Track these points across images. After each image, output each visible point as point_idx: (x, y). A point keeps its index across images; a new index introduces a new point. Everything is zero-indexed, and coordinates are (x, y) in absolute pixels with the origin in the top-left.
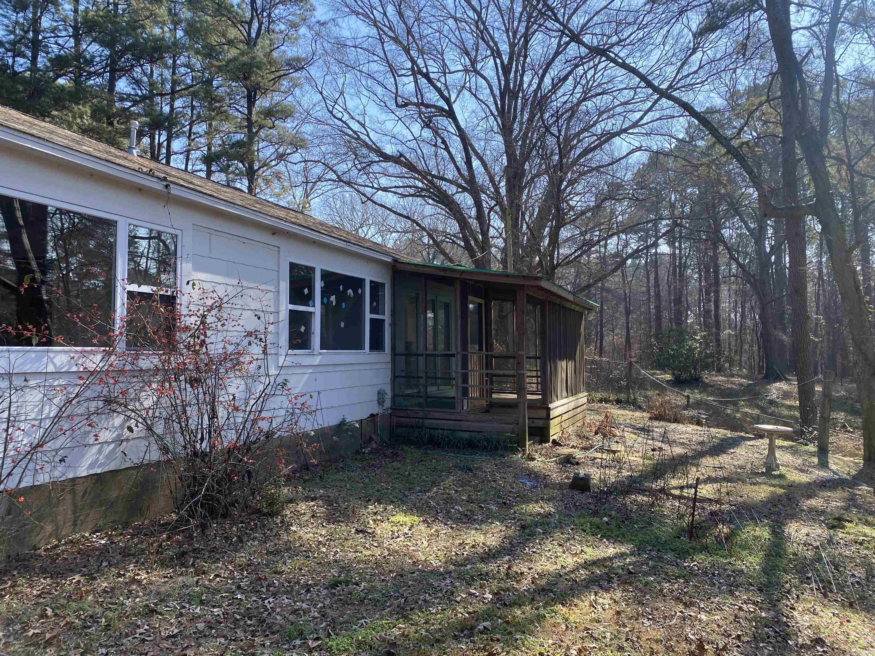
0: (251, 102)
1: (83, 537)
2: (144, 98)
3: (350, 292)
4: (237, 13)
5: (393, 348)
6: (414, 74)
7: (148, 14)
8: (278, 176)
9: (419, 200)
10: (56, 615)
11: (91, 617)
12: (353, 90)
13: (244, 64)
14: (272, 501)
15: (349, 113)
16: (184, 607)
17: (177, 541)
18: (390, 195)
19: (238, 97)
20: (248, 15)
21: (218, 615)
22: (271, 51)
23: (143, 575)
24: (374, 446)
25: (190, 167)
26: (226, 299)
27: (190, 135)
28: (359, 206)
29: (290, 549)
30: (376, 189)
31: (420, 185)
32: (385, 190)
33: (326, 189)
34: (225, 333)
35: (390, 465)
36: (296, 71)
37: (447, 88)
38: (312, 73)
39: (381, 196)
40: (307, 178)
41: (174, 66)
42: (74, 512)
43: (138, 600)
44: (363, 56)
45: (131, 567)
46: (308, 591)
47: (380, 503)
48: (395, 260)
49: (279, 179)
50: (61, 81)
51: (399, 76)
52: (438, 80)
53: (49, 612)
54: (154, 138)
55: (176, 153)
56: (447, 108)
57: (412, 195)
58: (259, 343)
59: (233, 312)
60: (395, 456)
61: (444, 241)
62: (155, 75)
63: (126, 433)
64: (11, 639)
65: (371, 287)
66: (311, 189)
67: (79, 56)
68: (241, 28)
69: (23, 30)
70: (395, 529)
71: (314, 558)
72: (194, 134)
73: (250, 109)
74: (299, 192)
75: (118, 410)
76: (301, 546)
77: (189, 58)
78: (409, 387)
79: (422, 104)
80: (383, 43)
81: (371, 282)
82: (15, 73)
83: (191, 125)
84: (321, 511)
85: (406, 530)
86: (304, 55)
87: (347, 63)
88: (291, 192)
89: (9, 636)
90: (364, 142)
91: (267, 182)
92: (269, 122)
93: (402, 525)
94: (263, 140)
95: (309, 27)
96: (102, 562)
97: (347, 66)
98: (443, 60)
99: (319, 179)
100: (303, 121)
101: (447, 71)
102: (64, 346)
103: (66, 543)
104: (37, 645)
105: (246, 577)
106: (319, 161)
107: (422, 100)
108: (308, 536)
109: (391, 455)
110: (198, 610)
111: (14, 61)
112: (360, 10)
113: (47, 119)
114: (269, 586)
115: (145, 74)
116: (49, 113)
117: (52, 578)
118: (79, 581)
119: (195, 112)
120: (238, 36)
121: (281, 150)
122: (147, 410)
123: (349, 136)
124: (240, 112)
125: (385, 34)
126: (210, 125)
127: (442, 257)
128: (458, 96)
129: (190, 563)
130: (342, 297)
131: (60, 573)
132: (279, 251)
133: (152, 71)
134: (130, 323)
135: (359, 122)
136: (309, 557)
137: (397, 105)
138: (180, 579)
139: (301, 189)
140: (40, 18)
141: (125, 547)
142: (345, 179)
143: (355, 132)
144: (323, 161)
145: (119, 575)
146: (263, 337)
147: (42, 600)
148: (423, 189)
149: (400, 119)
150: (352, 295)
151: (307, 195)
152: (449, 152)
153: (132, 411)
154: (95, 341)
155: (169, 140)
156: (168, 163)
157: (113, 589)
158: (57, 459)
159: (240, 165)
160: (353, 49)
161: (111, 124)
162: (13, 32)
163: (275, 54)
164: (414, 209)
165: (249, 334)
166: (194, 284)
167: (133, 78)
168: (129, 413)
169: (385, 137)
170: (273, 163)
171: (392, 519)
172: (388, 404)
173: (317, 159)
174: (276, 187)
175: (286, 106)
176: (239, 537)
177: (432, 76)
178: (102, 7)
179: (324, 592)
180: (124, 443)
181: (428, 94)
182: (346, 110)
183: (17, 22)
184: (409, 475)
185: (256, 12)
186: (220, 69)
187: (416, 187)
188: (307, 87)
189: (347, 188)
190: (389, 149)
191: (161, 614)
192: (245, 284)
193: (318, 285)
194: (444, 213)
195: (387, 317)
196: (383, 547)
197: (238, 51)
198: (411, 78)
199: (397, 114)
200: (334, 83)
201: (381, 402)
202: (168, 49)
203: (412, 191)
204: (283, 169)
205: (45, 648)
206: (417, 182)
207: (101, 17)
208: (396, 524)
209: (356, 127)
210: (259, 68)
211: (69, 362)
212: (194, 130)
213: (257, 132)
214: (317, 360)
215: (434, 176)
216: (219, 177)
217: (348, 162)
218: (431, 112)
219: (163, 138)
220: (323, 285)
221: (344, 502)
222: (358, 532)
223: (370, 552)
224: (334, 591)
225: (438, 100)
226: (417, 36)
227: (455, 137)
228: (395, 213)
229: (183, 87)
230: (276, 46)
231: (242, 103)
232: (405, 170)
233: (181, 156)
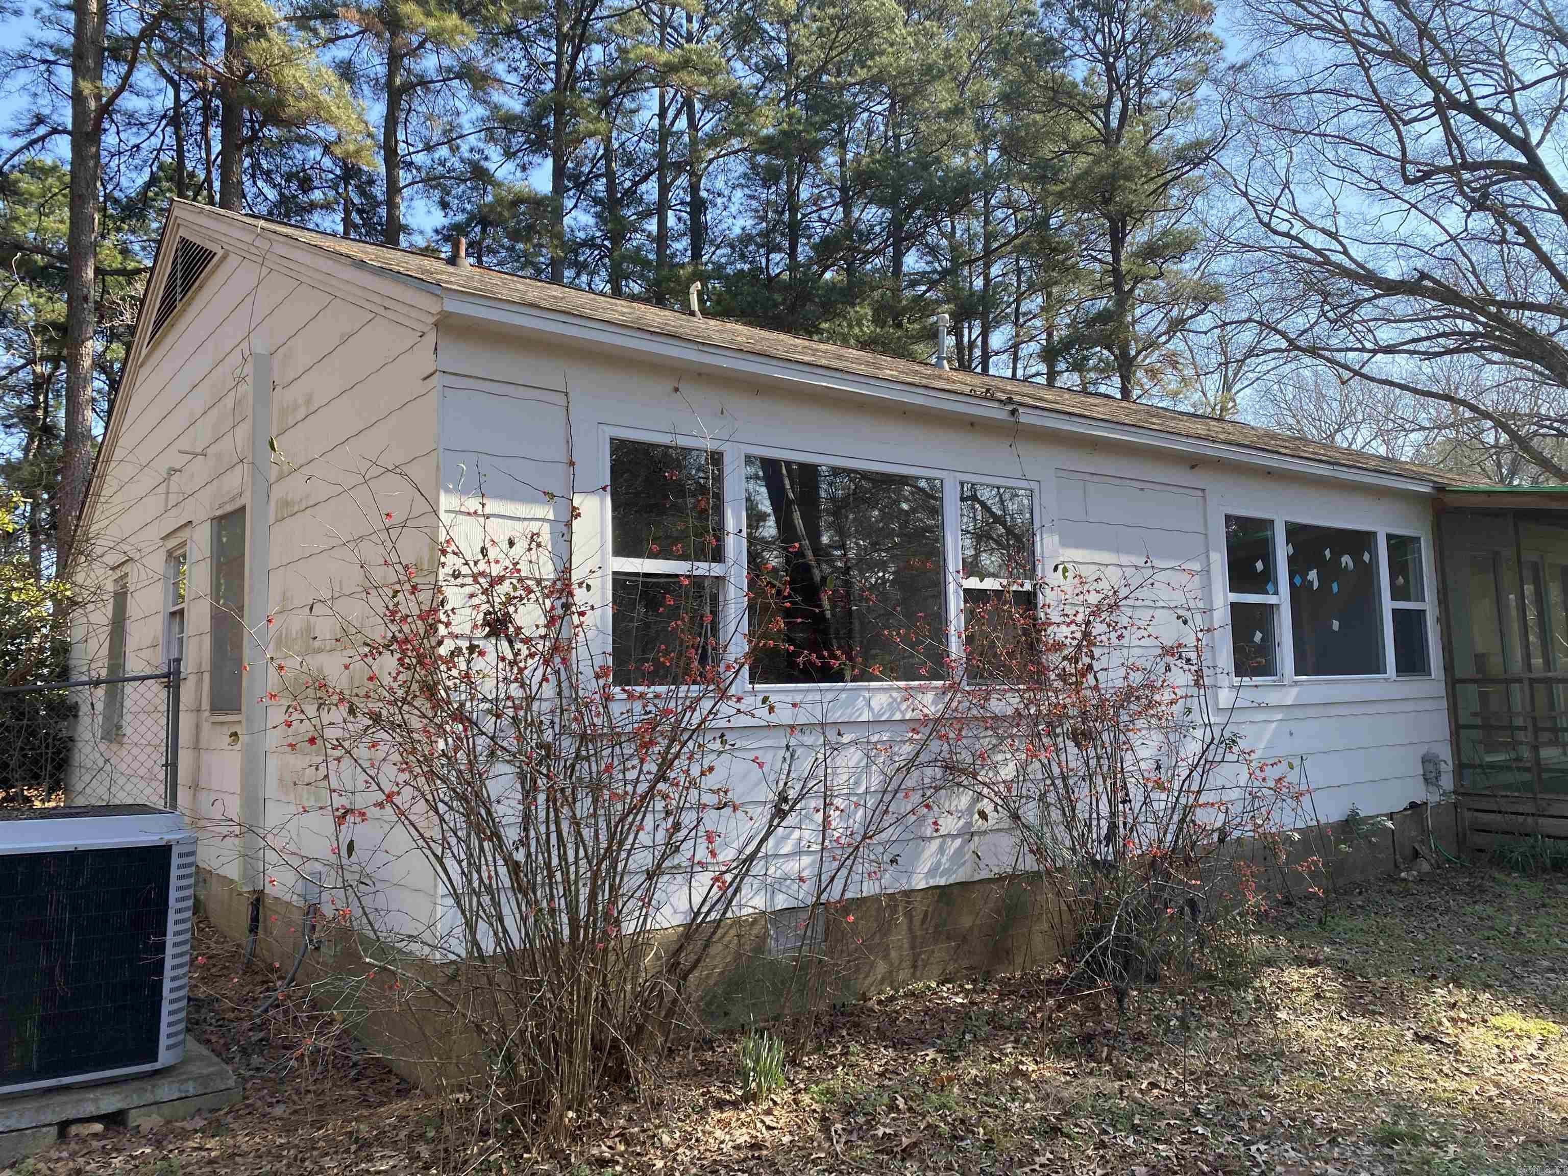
0: (1117, 239)
1: (929, 987)
2: (945, 273)
3: (1346, 560)
4: (1085, 95)
5: (1449, 668)
6: (1441, 111)
7: (944, 137)
8: (1172, 360)
9: (1468, 359)
10: (910, 1109)
11: (962, 1122)
12: (1308, 174)
13: (1103, 177)
14: (1233, 959)
15: (1303, 220)
16: (1106, 1132)
17: (1075, 1014)
18: (1401, 358)
19: (1093, 237)
20: (1103, 92)
21: (1168, 1157)
22: (1148, 143)
23: (1029, 1066)
24: (1425, 867)
25: (1020, 373)
26: (1123, 592)
27: (1017, 319)
28: (1333, 391)
29: (1283, 1053)
30: (1369, 351)
31: (1468, 326)
32: (1390, 350)
33: (1265, 368)
34: (1125, 651)
35: (1469, 909)
36: (1196, 165)
37: (1519, 119)
38: (1225, 162)
39: (1382, 365)
40: (1225, 354)
41: (988, 211)
42: (913, 948)
43: (1028, 1105)
44: (1323, 105)
45: (1009, 1048)
46: (1333, 1142)
47: (1459, 986)
48: (1440, 489)
49: (1174, 365)
50: (828, 275)
51: (1405, 123)
52: (1497, 110)
53: (900, 1102)
54: (962, 336)
55: (997, 354)
56: (1522, 160)
57: (1449, 352)
58: (1186, 667)
59: (1138, 614)
60: (1476, 892)
61: (1535, 434)
62: (958, 234)
63: (978, 823)
64: (854, 1137)
65: (1389, 548)
66: (1236, 375)
67: (850, 228)
68: (1092, 118)
69: (776, 211)
70: (1506, 1043)
71: (1335, 1078)
72: (1024, 314)
73: (1115, 253)
74: (1213, 383)
75: (965, 783)
76: (1303, 1051)
77: (1009, 190)
78: (1491, 748)
79: (1465, 166)
80: (1366, 70)
81: (1389, 537)
82: (770, 279)
83: (1018, 301)
84: (1332, 987)
85: (1532, 1048)
86: (1207, 135)
87: (1292, 126)
88: (1198, 386)
89: (851, 1132)
90: (1339, 266)
91: (1153, 373)
92: (1152, 268)
93: (1519, 1037)
94: (1142, 302)
95: (1215, 81)
96: (964, 1034)
97: (1295, 132)
98: (1505, 66)
99: (1251, 353)
100: (1212, 253)
101: (1517, 85)
102: (882, 680)
103: (906, 996)
104: (890, 1152)
105: (1207, 1096)
106: (1249, 320)
107: (1463, 157)
108: (1315, 1034)
109: (1466, 889)
110: (1130, 1141)
111: (768, 260)
112: (1315, 21)
113: (816, 337)
114: (1252, 1119)
115: (943, 235)
116: (816, 327)
117: (894, 1047)
118: (935, 1060)
119: (1023, 278)
120: (1086, 133)
121: (1175, 313)
122: (1008, 785)
123: (1308, 261)
124: (1100, 261)
125: (1370, 50)
126: (1049, 295)
127: (1534, 469)
128: (1547, 130)
129: (1104, 1055)
130: (1329, 571)
131: (904, 1043)
132: (1204, 497)
133: (953, 227)
134: (970, 640)
135: (1324, 231)
136: (1323, 1075)
137: (1408, 181)
138: (1091, 1080)
139: (1216, 376)
140: (798, 187)
141: (994, 1014)
142: (1302, 343)
143: (1318, 252)
144: (1257, 317)
145: (994, 1060)
146: (1193, 656)
147: (886, 1082)
148: (1475, 336)
149: (1414, 206)
150: (1351, 565)
151: (1227, 386)
152: (1537, 249)
153: (984, 784)
154: (923, 672)
155: (985, 335)
156: (985, 369)
157: (987, 1081)
158: (887, 858)
159: (1106, 353)
160: (1304, 98)
161: (899, 325)
162: (763, 218)
163: (1155, 147)
164: (1455, 377)
165: (1168, 651)
166: (1065, 570)
167: (927, 245)
168: (978, 788)
169: (1383, 249)
170: (1163, 339)
171: (1493, 1021)
172: (1447, 782)
173: (1244, 316)
174: (1171, 380)
175: (1180, 233)
176: (1181, 1019)
177: (1481, 104)
178: (878, 146)
179: (1369, 1150)
180: (976, 838)
181: (1477, 144)
182: (1295, 214)
183: (768, 203)
184: (1519, 932)
185: (1117, 84)
186: (1061, 195)
187: (1461, 333)
188: (1217, 190)
189: (1307, 360)
190: (1393, 271)
191: (1068, 1136)
192: (1157, 563)
193: (1282, 552)
194: (1530, 375)
195: (1429, 605)
196: (1483, 1079)
197: (1090, 158)
198: (1436, 120)
199: (1406, 197)
200: (1269, 169)
201: (1430, 778)
202: (977, 185)
203: (1451, 343)
204: (1182, 346)
205: (903, 1160)
206: (1459, 322)
207: (879, 162)
208: (1505, 1033)
209: (1317, 240)
210: (1127, 178)
211: (890, 704)
212: (1023, 309)
213: (1132, 290)
214: (1290, 696)
215: (1503, 304)
216: (1069, 379)
217: (1309, 311)
218: (1485, 177)
219: (976, 331)
220: (1291, 552)
221: (1379, 975)
222: (1420, 1038)
223: (1454, 1085)
224: (1387, 1151)
225: (1499, 150)
226: (1441, 35)
227: (1549, 215)
228: (1415, 391)
229: (1003, 241)
230: (1155, 132)
231: (1101, 245)
232: (1430, 304)
233: (1005, 357)
